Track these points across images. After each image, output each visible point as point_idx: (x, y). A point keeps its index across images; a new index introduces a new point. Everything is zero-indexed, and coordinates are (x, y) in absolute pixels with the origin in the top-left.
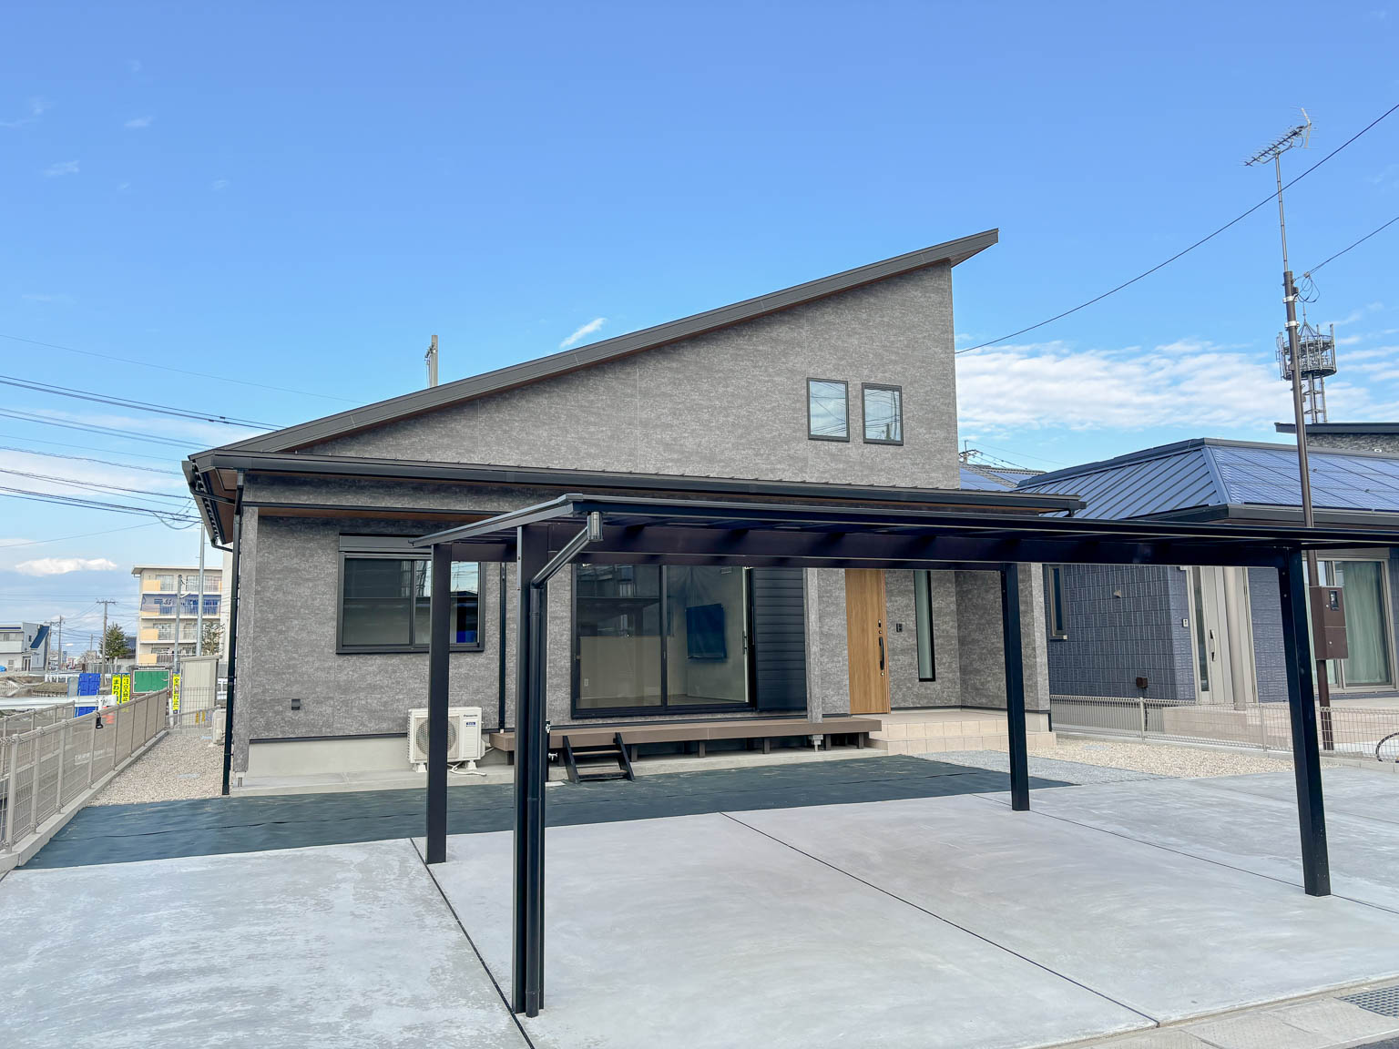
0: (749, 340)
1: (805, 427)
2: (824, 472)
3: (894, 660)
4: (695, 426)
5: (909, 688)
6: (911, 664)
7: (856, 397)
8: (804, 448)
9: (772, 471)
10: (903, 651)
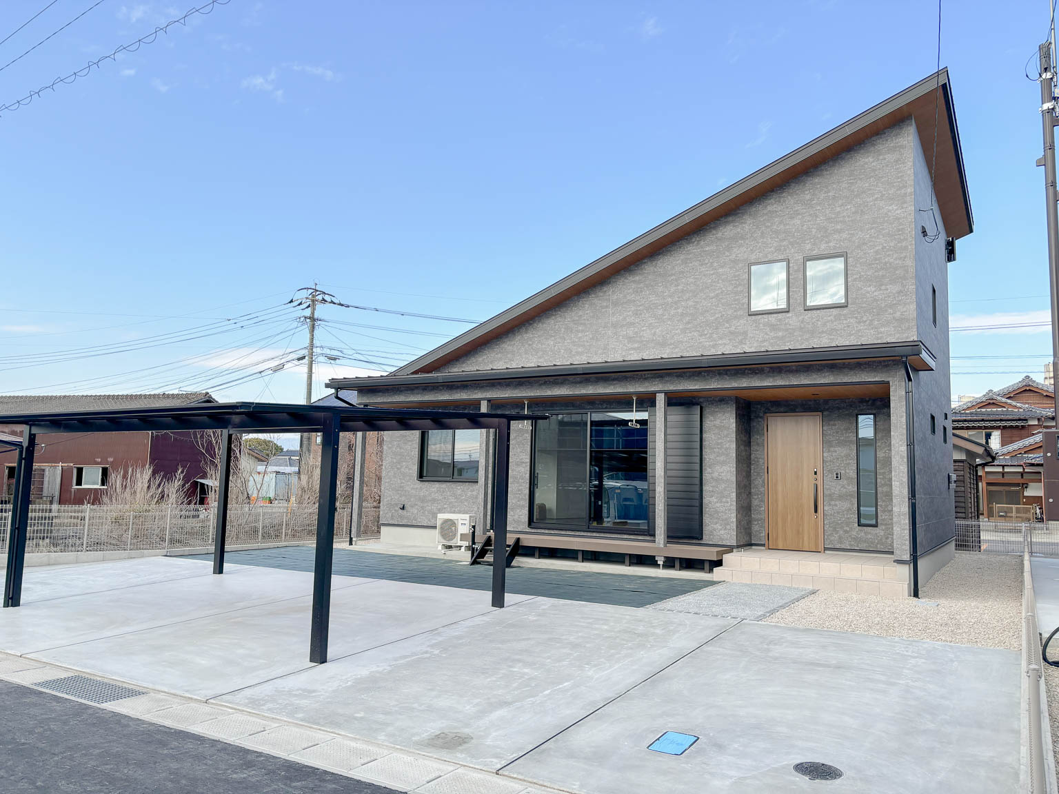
0: (698, 244)
1: (746, 306)
2: (764, 341)
3: (830, 505)
4: (652, 320)
5: (846, 532)
6: (850, 509)
7: (798, 271)
8: (743, 323)
9: (714, 346)
10: (841, 497)
